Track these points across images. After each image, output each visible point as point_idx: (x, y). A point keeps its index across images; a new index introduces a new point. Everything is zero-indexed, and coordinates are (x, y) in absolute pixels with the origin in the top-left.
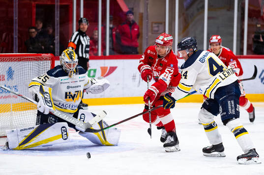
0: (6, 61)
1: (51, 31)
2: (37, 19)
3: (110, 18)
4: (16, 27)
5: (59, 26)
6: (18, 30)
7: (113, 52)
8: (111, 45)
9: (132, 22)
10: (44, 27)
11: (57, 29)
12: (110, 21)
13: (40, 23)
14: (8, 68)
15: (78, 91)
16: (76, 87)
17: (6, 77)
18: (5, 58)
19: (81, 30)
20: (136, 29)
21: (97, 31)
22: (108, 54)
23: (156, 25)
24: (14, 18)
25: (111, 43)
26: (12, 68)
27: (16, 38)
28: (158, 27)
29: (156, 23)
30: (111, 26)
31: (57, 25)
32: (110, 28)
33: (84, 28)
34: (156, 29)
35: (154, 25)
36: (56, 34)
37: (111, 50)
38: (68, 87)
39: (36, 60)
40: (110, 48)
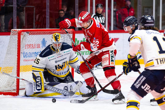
0: (41, 34)
1: (73, 13)
2: (63, 5)
3: (114, 4)
4: (48, 10)
5: (78, 9)
6: (50, 12)
7: (116, 28)
8: (115, 23)
9: (129, 7)
10: (68, 10)
11: (77, 11)
12: (114, 6)
13: (65, 8)
14: (42, 39)
15: (65, 62)
16: (62, 60)
17: (41, 46)
18: (40, 32)
19: (98, 12)
20: (132, 12)
21: (105, 13)
22: (112, 29)
23: (146, 9)
24: (47, 4)
25: (115, 21)
26: (45, 39)
27: (48, 18)
28: (148, 10)
29: (146, 7)
30: (115, 9)
31: (77, 9)
32: (114, 11)
33: (99, 11)
34: (146, 11)
35: (145, 9)
36: (76, 15)
37: (115, 26)
38: (56, 62)
39: (62, 33)
40: (114, 25)
